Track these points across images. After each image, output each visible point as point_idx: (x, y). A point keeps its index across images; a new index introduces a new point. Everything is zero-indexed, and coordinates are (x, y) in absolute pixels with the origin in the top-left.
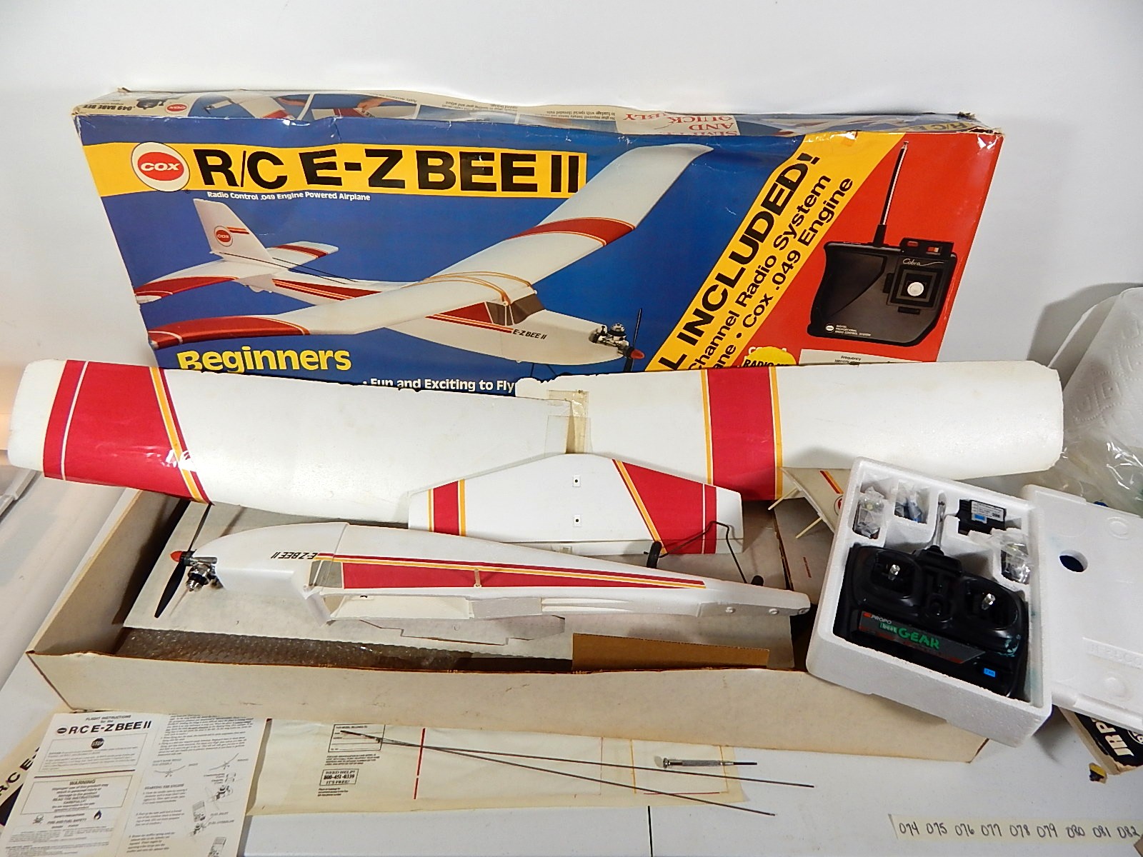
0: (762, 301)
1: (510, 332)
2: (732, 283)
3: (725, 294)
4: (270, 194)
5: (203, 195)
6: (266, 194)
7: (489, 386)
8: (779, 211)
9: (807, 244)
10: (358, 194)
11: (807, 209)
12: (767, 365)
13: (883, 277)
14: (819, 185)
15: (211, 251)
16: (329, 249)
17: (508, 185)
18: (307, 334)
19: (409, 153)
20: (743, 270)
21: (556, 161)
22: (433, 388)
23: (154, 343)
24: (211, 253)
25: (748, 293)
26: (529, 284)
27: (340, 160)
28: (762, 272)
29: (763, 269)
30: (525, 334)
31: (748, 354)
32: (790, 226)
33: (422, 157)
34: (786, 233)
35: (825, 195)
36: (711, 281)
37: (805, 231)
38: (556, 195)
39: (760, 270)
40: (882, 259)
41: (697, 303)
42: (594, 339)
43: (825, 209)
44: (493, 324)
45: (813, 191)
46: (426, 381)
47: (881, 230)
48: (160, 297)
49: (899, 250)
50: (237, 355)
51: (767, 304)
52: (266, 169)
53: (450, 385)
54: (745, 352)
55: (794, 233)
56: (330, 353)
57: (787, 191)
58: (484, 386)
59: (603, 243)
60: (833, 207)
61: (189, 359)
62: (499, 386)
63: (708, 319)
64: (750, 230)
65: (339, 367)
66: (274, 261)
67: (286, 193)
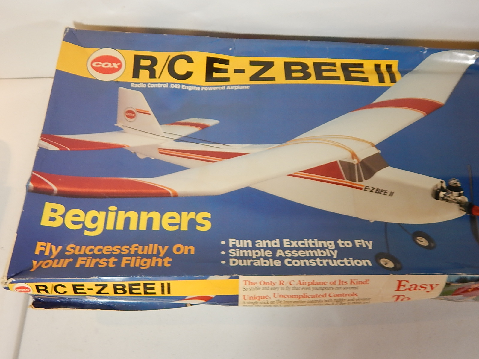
1: (361, 189)
4: (177, 84)
5: (127, 85)
6: (174, 84)
7: (348, 245)
10: (240, 85)
15: (116, 124)
16: (211, 122)
17: (348, 78)
18: (176, 196)
19: (279, 62)
22: (293, 246)
23: (31, 185)
24: (116, 125)
26: (373, 145)
27: (231, 67)
30: (374, 191)
33: (287, 65)
38: (382, 84)
42: (436, 195)
44: (346, 180)
46: (285, 241)
48: (58, 149)
53: (308, 244)
56: (192, 215)
58: (343, 245)
59: (424, 114)
62: (357, 245)
65: (198, 228)
66: (164, 135)
67: (189, 85)
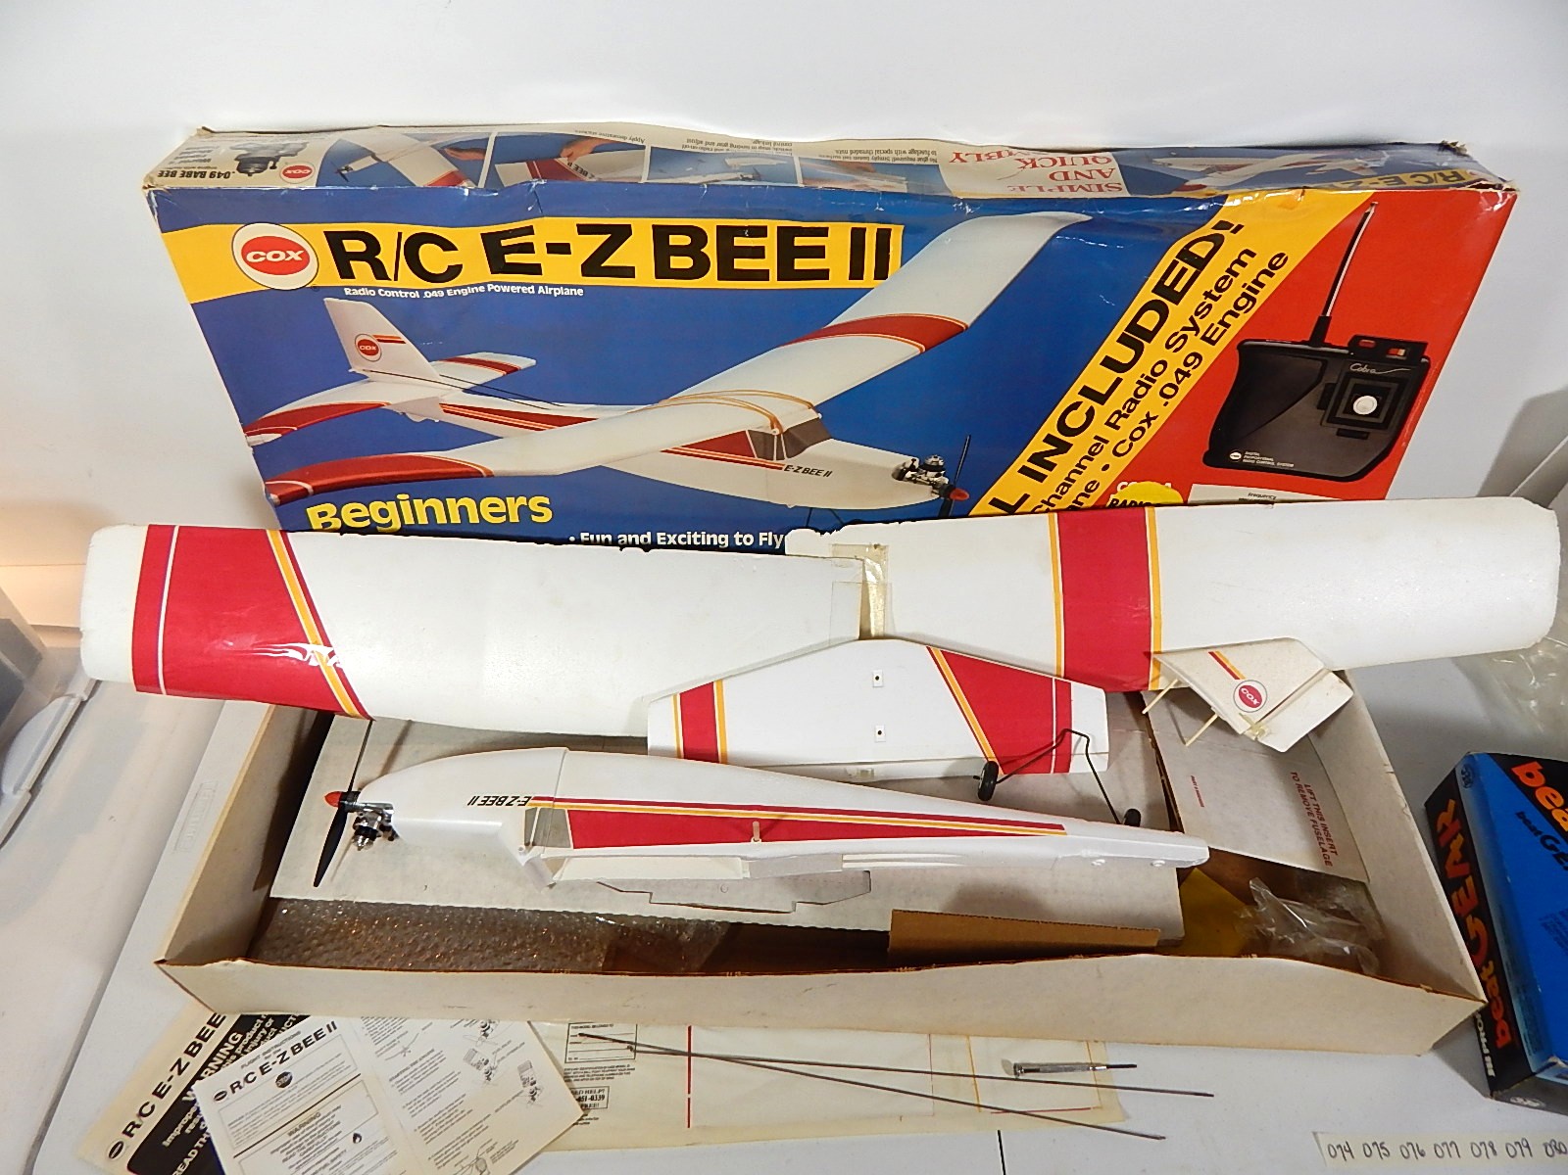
0: (1142, 422)
1: (781, 469)
2: (1101, 399)
3: (1090, 413)
4: (437, 290)
5: (337, 292)
6: (431, 290)
7: (748, 540)
8: (1176, 298)
9: (1213, 343)
10: (565, 286)
11: (1217, 294)
12: (1142, 505)
13: (1320, 388)
14: (1238, 261)
15: (350, 368)
16: (522, 363)
17: (786, 272)
18: (490, 475)
19: (642, 230)
20: (1119, 381)
21: (858, 237)
22: (669, 543)
23: (273, 497)
24: (350, 371)
25: (1124, 412)
26: (811, 406)
27: (539, 240)
28: (1145, 384)
29: (1148, 378)
30: (801, 471)
31: (1115, 492)
32: (1192, 320)
33: (661, 234)
34: (1184, 329)
35: (1246, 276)
36: (1072, 395)
37: (1212, 325)
38: (856, 284)
39: (1143, 380)
40: (1320, 363)
41: (1050, 427)
42: (900, 475)
43: (1244, 295)
44: (756, 458)
45: (1229, 270)
46: (659, 534)
47: (1323, 323)
48: (279, 435)
49: (1346, 351)
50: (391, 506)
51: (1149, 425)
52: (429, 255)
53: (692, 539)
54: (1112, 489)
55: (1196, 328)
56: (522, 500)
57: (1191, 270)
58: (741, 540)
59: (921, 349)
60: (1256, 292)
61: (322, 514)
62: (761, 540)
63: (1064, 448)
64: (1133, 327)
65: (535, 518)
66: (442, 380)
67: (460, 288)
